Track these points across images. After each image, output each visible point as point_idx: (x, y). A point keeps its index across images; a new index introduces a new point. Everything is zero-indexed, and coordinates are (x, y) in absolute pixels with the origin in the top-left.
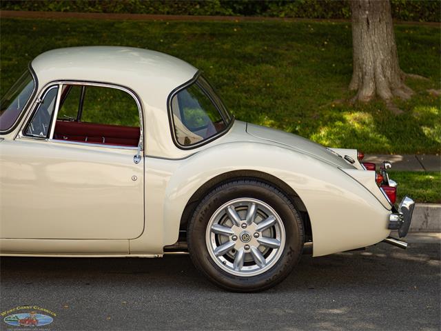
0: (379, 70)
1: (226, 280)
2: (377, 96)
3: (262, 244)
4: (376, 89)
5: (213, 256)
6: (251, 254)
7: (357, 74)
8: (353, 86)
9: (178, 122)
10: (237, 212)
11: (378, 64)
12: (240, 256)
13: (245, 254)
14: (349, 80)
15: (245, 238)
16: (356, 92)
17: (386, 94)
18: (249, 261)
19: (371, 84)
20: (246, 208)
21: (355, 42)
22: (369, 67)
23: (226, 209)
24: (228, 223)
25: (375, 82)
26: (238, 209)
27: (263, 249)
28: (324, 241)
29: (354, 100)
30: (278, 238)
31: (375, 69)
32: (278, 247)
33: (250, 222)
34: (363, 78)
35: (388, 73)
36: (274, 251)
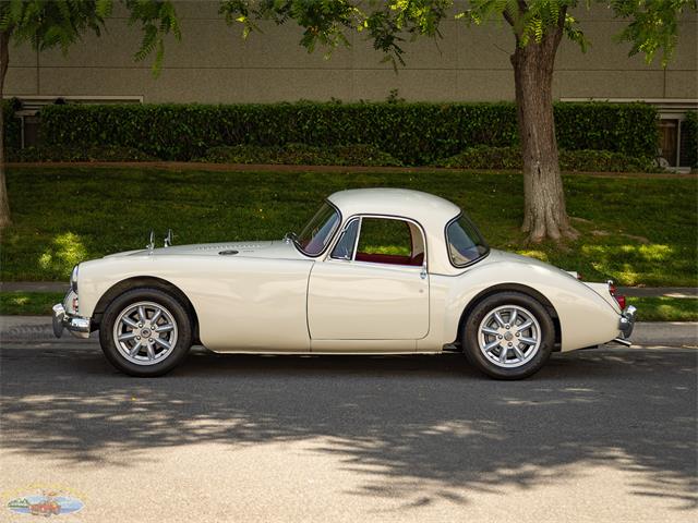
0: (549, 214)
1: (494, 370)
2: (547, 236)
3: (522, 342)
4: (546, 231)
5: (484, 351)
6: (513, 350)
7: (528, 218)
8: (525, 228)
9: (454, 250)
10: (502, 317)
11: (548, 208)
12: (505, 352)
13: (509, 350)
14: (521, 224)
15: (508, 337)
16: (528, 233)
17: (555, 235)
18: (512, 355)
19: (543, 226)
20: (509, 313)
21: (527, 189)
22: (540, 212)
23: (493, 314)
24: (494, 325)
25: (546, 225)
26: (503, 314)
27: (522, 346)
28: (572, 339)
29: (527, 240)
30: (534, 337)
31: (545, 213)
32: (535, 344)
33: (512, 325)
34: (534, 221)
35: (557, 216)
36: (531, 347)
